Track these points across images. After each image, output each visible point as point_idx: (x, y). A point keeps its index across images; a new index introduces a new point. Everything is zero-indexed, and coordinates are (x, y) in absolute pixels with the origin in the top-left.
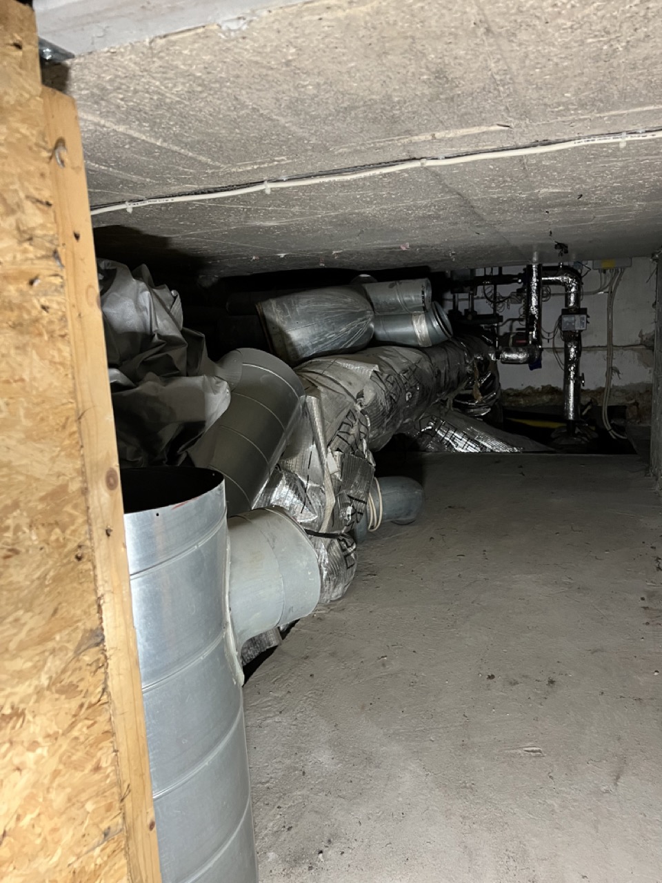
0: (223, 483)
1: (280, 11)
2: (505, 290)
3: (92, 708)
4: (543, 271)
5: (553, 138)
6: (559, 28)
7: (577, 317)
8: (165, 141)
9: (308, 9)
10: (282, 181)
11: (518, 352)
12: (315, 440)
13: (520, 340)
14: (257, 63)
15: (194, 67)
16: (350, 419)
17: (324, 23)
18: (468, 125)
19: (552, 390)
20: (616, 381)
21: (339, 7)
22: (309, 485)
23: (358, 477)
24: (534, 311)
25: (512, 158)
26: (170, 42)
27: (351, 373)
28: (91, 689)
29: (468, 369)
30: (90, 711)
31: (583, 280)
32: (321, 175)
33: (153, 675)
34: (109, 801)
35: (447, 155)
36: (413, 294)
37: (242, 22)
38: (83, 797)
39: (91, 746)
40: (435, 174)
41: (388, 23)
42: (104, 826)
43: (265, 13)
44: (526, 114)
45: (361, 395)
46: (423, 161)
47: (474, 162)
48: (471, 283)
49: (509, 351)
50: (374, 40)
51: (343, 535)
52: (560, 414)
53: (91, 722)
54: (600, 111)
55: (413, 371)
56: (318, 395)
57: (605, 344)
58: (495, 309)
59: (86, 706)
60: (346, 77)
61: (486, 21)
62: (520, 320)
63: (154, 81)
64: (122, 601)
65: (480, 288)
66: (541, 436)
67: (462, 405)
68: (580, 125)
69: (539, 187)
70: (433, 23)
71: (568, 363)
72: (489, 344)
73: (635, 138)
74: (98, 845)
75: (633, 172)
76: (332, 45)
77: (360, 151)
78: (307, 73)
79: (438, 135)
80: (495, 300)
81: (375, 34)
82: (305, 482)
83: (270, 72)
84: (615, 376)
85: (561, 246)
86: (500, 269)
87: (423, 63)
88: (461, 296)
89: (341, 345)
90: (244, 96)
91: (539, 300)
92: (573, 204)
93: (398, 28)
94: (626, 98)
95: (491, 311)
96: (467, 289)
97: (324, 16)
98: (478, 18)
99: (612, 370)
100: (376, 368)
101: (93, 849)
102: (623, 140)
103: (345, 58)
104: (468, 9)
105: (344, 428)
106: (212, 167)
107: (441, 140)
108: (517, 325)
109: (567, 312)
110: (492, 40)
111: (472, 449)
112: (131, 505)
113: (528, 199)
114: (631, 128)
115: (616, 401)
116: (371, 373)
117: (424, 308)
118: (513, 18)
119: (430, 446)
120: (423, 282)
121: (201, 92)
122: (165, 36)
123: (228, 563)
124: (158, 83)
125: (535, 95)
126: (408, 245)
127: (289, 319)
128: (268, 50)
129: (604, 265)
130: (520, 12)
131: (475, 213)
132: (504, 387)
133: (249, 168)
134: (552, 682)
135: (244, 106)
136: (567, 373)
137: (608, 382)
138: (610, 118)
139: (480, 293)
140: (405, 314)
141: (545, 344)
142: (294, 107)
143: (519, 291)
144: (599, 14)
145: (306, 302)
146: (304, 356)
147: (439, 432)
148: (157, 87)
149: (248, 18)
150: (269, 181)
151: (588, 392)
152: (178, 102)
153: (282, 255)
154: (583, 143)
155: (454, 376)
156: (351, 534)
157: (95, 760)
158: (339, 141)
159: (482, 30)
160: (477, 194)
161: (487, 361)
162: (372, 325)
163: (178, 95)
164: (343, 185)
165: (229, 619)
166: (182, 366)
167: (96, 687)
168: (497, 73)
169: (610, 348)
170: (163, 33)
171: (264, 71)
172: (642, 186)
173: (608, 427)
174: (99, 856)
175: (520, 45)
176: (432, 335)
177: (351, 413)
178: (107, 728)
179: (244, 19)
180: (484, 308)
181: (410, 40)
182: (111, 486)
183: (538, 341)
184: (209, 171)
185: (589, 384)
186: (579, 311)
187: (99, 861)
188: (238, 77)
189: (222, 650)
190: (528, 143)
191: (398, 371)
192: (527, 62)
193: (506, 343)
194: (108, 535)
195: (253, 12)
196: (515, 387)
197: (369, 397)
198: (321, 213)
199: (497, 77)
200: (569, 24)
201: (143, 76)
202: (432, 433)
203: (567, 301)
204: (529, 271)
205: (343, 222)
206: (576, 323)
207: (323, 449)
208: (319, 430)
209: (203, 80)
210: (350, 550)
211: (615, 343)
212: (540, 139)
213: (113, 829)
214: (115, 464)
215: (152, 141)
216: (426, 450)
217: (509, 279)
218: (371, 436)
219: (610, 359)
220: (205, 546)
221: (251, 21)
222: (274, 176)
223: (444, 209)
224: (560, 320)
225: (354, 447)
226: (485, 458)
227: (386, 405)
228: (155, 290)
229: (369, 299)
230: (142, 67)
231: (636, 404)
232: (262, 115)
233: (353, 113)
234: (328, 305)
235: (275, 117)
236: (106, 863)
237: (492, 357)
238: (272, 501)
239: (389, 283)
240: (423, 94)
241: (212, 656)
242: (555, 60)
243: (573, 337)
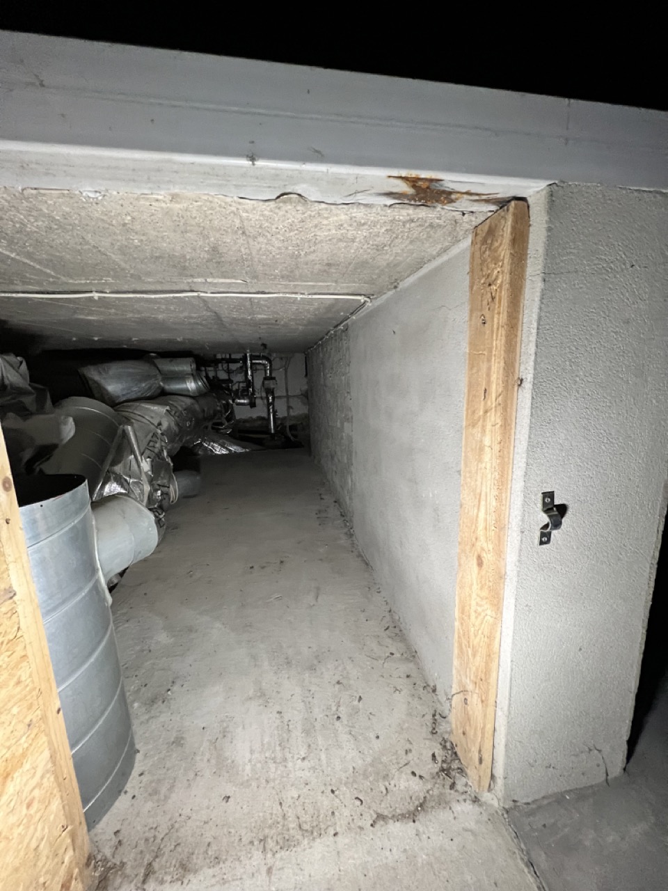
0: (86, 481)
1: (126, 194)
2: (233, 367)
3: (11, 643)
4: (252, 358)
5: (267, 291)
6: (277, 239)
7: (271, 381)
8: (18, 255)
9: (143, 198)
10: (106, 293)
11: (244, 399)
12: (133, 452)
13: (244, 393)
14: (103, 220)
15: (55, 213)
16: (155, 439)
17: (152, 207)
18: (225, 277)
19: (262, 419)
20: (292, 413)
21: (164, 202)
22: (131, 481)
23: (163, 472)
24: (250, 378)
25: (246, 298)
26: (39, 193)
27: (152, 411)
28: (9, 630)
29: (219, 408)
30: (9, 645)
31: (273, 363)
32: (134, 292)
33: (47, 613)
34: (30, 702)
35: (212, 291)
36: (186, 366)
37: (98, 194)
38: (10, 704)
39: (12, 669)
40: (204, 300)
41: (191, 217)
42: (27, 721)
43: (115, 193)
44: (255, 277)
45: (160, 424)
46: (199, 293)
47: (227, 297)
48: (215, 362)
49: (239, 399)
50: (181, 224)
51: (155, 508)
52: (267, 431)
53: (10, 653)
54: (290, 281)
55: (188, 409)
56: (131, 424)
57: (285, 394)
58: (229, 376)
59: (5, 643)
60: (160, 240)
61: (244, 228)
62: (243, 382)
63: (19, 215)
64: (23, 567)
65: (220, 365)
66: (259, 442)
67: (216, 428)
68: (280, 286)
69: (257, 314)
70: (216, 222)
71: (269, 404)
72: (227, 394)
73: (304, 296)
74: (25, 734)
75: (301, 312)
76: (154, 221)
77: (162, 283)
78: (136, 233)
79: (209, 280)
80: (229, 372)
81: (183, 221)
82: (128, 479)
83: (111, 227)
84: (291, 410)
85: (264, 345)
86: (230, 355)
87: (207, 241)
88: (210, 369)
89: (142, 394)
90: (89, 237)
91: (252, 373)
92: (272, 324)
93: (196, 220)
94: (302, 278)
95: (227, 378)
96: (213, 364)
97: (153, 203)
98: (240, 225)
99: (289, 408)
100: (168, 408)
101: (21, 737)
102: (299, 297)
103: (161, 229)
104: (235, 220)
105: (151, 444)
106: (53, 277)
107: (210, 283)
108: (241, 385)
109: (266, 378)
110: (244, 238)
111: (224, 452)
112: (22, 502)
113: (251, 319)
114: (302, 292)
115: (292, 423)
116: (165, 411)
117: (192, 375)
118: (257, 230)
119: (200, 452)
120: (191, 359)
121: (56, 229)
122: (35, 189)
123: (95, 531)
124: (22, 217)
125: (261, 269)
126: (181, 338)
127: (105, 379)
128: (113, 214)
129: (283, 356)
130: (261, 227)
131: (223, 324)
132: (237, 418)
133: (83, 282)
134: (282, 562)
135: (88, 243)
136: (269, 410)
137: (288, 412)
138: (294, 285)
139: (220, 368)
140: (181, 377)
141: (257, 395)
142: (123, 250)
143: (241, 367)
144: (297, 236)
145: (115, 368)
146: (117, 402)
147: (205, 444)
148: (21, 219)
149: (103, 193)
150: (96, 292)
151: (279, 418)
152: (36, 232)
153: (96, 339)
154: (281, 295)
155: (212, 412)
156: (161, 507)
157: (16, 677)
158: (149, 274)
159: (241, 232)
160: (224, 313)
161: (228, 404)
162: (161, 384)
163: (37, 227)
164: (147, 300)
165: (99, 566)
166: (33, 408)
167: (12, 628)
168: (245, 254)
169: (288, 397)
170: (35, 186)
171: (107, 226)
172: (303, 319)
173: (290, 435)
174: (25, 742)
175: (258, 243)
176: (198, 389)
177: (155, 435)
178: (23, 654)
179: (100, 193)
180: (223, 375)
181: (202, 229)
182: (7, 489)
183: (253, 394)
184: (51, 280)
185: (280, 415)
186: (271, 378)
187: (26, 745)
188: (87, 225)
189: (96, 587)
190: (255, 291)
191: (180, 409)
192: (261, 252)
193: (237, 395)
194: (8, 523)
195: (107, 190)
196: (243, 418)
197: (165, 425)
198: (130, 315)
199: (244, 256)
200: (282, 238)
201: (11, 210)
202: (201, 445)
203: (266, 373)
204: (245, 357)
205: (142, 322)
206: (271, 384)
207: (139, 458)
208: (135, 446)
209: (60, 222)
210: (161, 516)
211: (290, 394)
212: (261, 290)
213: (34, 720)
214: (9, 474)
215: (8, 253)
216: (199, 455)
217: (235, 361)
218: (169, 447)
219: (288, 402)
220: (79, 522)
221: (104, 196)
222: (100, 289)
223: (206, 320)
224: (263, 383)
225: (159, 455)
226: (231, 456)
227: (176, 428)
228: (5, 357)
229: (158, 368)
230: (11, 204)
231: (302, 423)
232: (100, 251)
233: (161, 260)
234: (131, 370)
235: (108, 254)
236: (31, 745)
237: (231, 401)
238: (105, 494)
239: (169, 359)
240: (204, 258)
241: (90, 591)
242: (274, 254)
243: (270, 391)
